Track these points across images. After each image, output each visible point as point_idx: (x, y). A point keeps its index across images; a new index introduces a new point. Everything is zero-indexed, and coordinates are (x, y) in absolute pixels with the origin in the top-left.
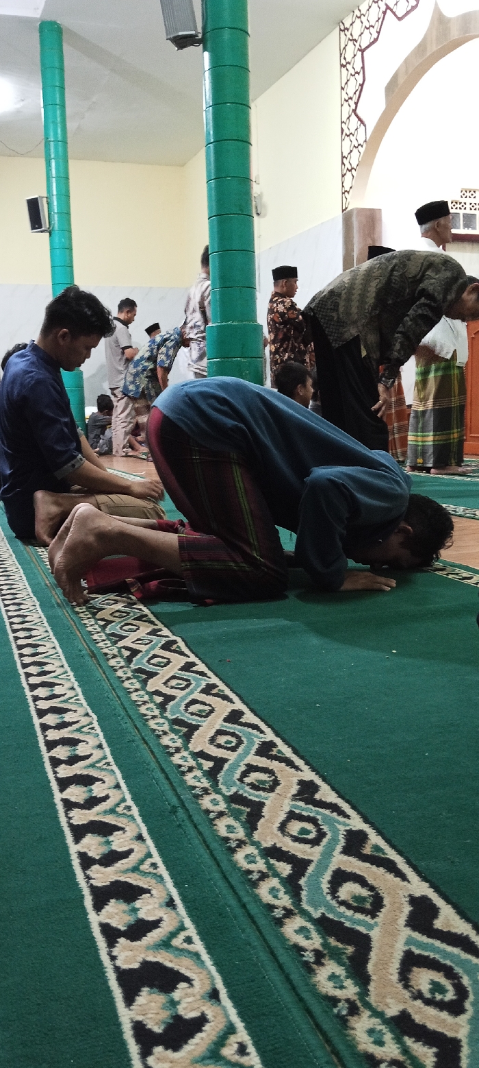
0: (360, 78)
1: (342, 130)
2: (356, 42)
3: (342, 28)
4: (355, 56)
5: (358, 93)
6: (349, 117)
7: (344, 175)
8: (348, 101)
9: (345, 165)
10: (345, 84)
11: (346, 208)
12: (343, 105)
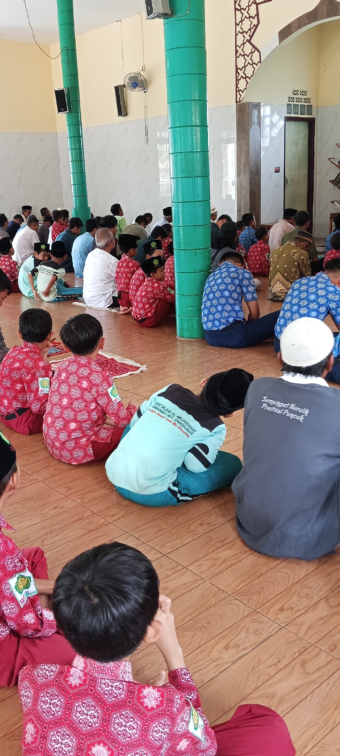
0: (255, 21)
1: (237, 51)
4: (249, 6)
5: (252, 30)
6: (244, 44)
7: (238, 80)
8: (242, 33)
9: (239, 74)
10: (240, 22)
11: (240, 101)
12: (237, 35)
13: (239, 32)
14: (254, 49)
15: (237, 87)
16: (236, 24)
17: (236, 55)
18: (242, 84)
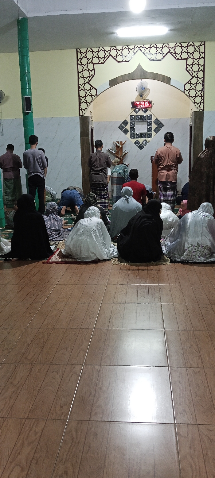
0: (92, 73)
1: (79, 87)
2: (90, 59)
3: (79, 51)
4: (88, 64)
5: (91, 77)
6: (84, 84)
7: (81, 103)
8: (84, 77)
9: (81, 100)
10: (81, 71)
11: (82, 115)
12: (79, 78)
13: (81, 77)
14: (92, 88)
15: (80, 106)
16: (78, 72)
17: (79, 89)
18: (84, 106)
